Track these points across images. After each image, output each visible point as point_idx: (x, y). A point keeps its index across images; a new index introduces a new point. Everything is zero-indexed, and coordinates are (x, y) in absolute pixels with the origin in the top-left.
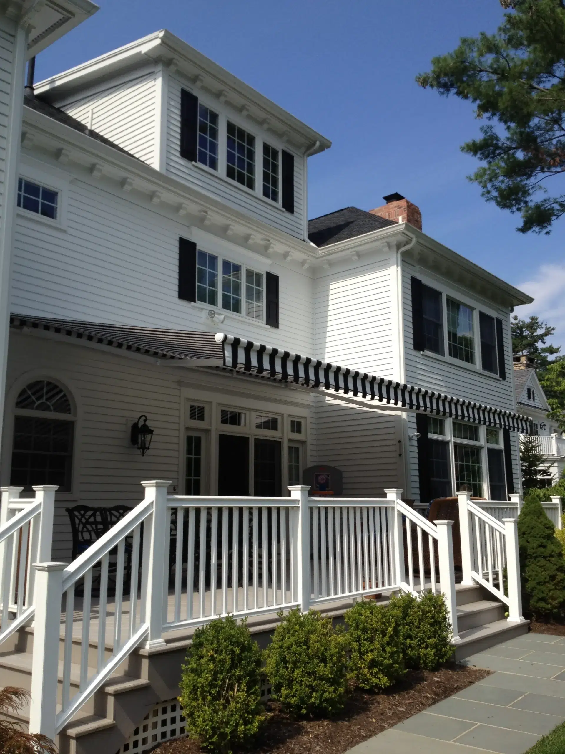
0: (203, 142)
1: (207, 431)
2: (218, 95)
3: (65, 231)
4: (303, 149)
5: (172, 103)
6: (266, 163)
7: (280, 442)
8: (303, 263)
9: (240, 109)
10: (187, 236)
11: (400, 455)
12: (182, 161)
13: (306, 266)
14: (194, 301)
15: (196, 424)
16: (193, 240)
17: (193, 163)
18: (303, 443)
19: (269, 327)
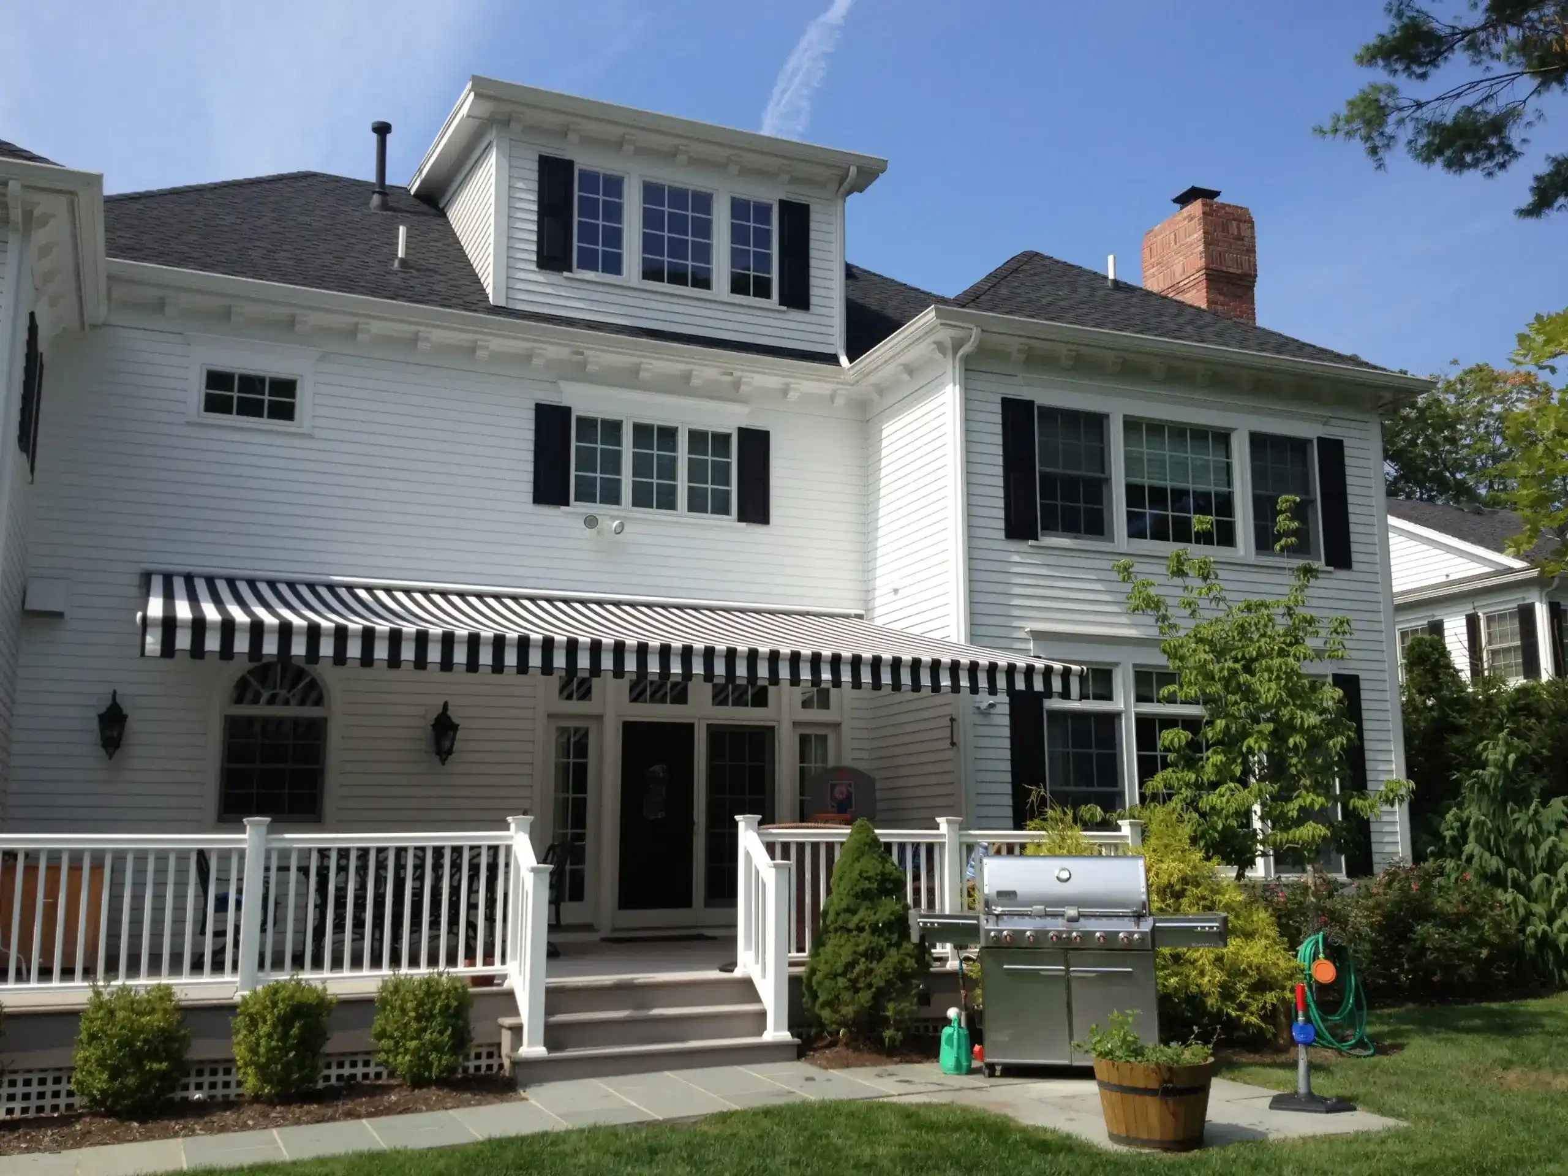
0: (588, 233)
1: (599, 718)
2: (618, 145)
3: (310, 436)
4: (833, 186)
5: (520, 185)
6: (738, 234)
7: (772, 728)
8: (832, 398)
9: (671, 156)
10: (550, 398)
11: (953, 744)
12: (540, 277)
13: (839, 401)
14: (567, 504)
15: (576, 706)
16: (565, 403)
17: (566, 274)
18: (837, 726)
19: (744, 524)
